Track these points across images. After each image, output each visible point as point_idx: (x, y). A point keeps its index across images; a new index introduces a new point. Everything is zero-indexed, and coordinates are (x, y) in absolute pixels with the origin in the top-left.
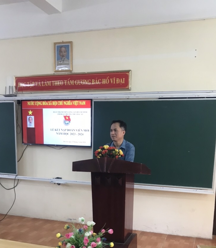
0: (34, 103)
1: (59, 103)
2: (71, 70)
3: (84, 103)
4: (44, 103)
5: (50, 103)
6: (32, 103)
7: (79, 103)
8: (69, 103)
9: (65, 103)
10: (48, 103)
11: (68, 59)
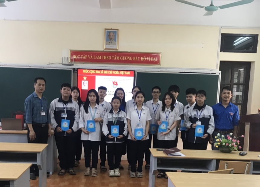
0: (89, 72)
1: (109, 72)
2: (118, 49)
3: (129, 73)
4: (97, 72)
5: (102, 72)
6: (87, 71)
7: (125, 73)
8: (117, 73)
9: (114, 72)
10: (100, 72)
11: (115, 41)
